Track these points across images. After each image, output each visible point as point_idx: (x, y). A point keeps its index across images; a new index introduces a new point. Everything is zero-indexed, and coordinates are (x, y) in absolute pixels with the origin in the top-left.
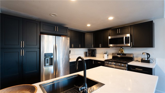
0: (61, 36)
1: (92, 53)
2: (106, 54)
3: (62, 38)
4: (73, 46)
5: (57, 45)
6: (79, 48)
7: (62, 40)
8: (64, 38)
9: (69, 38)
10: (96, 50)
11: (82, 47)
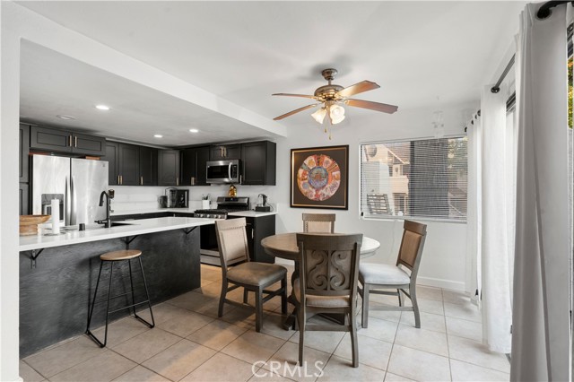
0: (84, 158)
1: (179, 197)
2: (207, 199)
3: (91, 163)
4: (120, 179)
5: (73, 177)
6: (140, 185)
7: (91, 166)
8: (95, 163)
9: (107, 163)
10: (188, 191)
11: (147, 183)
